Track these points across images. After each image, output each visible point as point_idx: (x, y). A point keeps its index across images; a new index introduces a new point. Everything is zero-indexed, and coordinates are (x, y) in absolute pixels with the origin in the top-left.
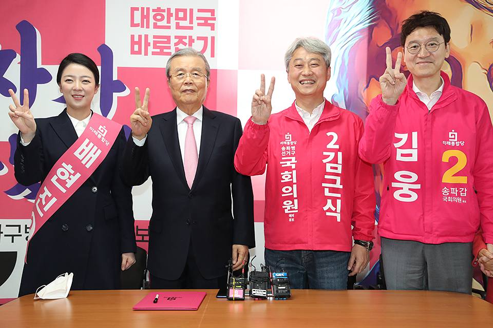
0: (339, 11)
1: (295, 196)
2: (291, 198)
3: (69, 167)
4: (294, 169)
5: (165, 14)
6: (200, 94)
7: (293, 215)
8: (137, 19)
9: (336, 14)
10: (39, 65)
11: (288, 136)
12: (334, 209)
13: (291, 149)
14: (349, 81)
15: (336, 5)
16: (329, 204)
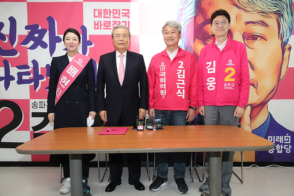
0: (182, 10)
1: (165, 88)
2: (163, 89)
4: (165, 77)
5: (108, 12)
6: (126, 45)
7: (164, 96)
8: (97, 14)
9: (180, 11)
10: (57, 35)
11: (163, 63)
12: (181, 93)
13: (163, 69)
14: (186, 39)
15: (181, 7)
16: (179, 91)
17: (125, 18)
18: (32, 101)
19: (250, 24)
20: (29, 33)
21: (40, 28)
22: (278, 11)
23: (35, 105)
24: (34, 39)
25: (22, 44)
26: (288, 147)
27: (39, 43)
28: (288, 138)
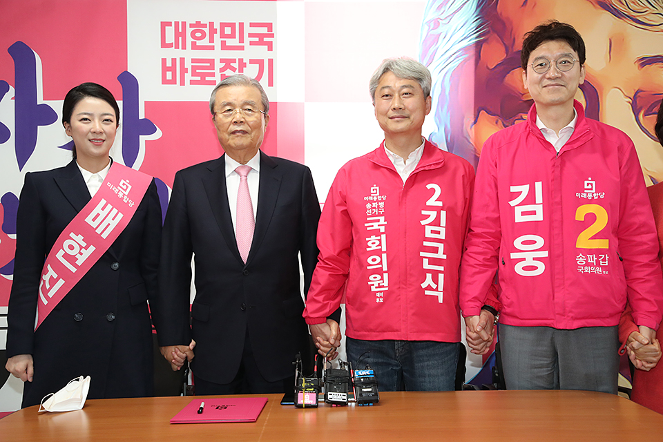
0: (437, 23)
1: (385, 268)
2: (379, 271)
3: (80, 238)
4: (383, 233)
5: (207, 30)
6: (254, 136)
7: (382, 294)
8: (170, 38)
9: (432, 27)
10: (40, 101)
11: (375, 190)
12: (434, 286)
13: (378, 206)
14: (451, 116)
15: (433, 14)
16: (429, 280)
17: (261, 52)
19: (654, 66)
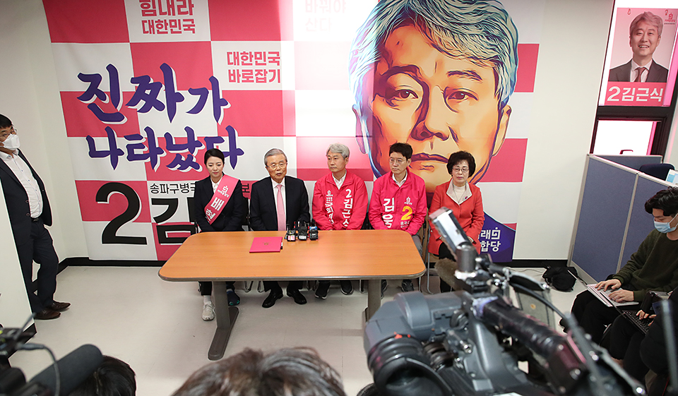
0: (357, 53)
5: (248, 56)
8: (232, 60)
10: (176, 91)
14: (363, 97)
15: (355, 48)
17: (274, 66)
18: (150, 183)
19: (454, 76)
20: (138, 89)
21: (152, 81)
22: (496, 56)
23: (154, 189)
24: (145, 97)
25: (128, 105)
26: (496, 244)
27: (152, 103)
28: (497, 233)
